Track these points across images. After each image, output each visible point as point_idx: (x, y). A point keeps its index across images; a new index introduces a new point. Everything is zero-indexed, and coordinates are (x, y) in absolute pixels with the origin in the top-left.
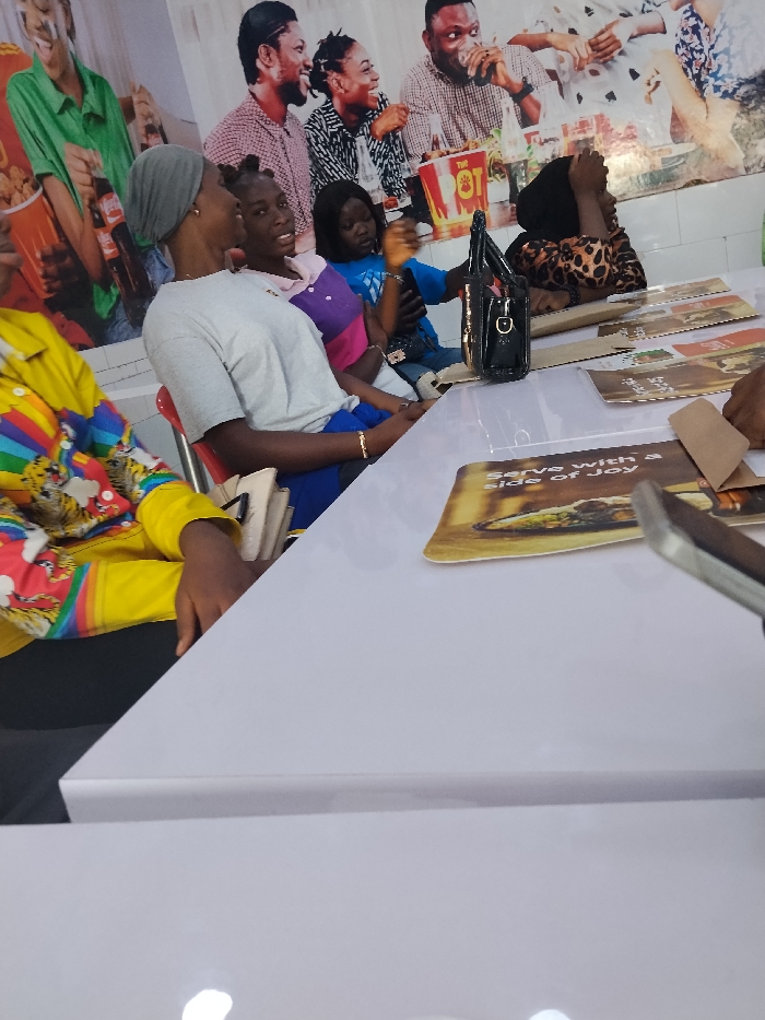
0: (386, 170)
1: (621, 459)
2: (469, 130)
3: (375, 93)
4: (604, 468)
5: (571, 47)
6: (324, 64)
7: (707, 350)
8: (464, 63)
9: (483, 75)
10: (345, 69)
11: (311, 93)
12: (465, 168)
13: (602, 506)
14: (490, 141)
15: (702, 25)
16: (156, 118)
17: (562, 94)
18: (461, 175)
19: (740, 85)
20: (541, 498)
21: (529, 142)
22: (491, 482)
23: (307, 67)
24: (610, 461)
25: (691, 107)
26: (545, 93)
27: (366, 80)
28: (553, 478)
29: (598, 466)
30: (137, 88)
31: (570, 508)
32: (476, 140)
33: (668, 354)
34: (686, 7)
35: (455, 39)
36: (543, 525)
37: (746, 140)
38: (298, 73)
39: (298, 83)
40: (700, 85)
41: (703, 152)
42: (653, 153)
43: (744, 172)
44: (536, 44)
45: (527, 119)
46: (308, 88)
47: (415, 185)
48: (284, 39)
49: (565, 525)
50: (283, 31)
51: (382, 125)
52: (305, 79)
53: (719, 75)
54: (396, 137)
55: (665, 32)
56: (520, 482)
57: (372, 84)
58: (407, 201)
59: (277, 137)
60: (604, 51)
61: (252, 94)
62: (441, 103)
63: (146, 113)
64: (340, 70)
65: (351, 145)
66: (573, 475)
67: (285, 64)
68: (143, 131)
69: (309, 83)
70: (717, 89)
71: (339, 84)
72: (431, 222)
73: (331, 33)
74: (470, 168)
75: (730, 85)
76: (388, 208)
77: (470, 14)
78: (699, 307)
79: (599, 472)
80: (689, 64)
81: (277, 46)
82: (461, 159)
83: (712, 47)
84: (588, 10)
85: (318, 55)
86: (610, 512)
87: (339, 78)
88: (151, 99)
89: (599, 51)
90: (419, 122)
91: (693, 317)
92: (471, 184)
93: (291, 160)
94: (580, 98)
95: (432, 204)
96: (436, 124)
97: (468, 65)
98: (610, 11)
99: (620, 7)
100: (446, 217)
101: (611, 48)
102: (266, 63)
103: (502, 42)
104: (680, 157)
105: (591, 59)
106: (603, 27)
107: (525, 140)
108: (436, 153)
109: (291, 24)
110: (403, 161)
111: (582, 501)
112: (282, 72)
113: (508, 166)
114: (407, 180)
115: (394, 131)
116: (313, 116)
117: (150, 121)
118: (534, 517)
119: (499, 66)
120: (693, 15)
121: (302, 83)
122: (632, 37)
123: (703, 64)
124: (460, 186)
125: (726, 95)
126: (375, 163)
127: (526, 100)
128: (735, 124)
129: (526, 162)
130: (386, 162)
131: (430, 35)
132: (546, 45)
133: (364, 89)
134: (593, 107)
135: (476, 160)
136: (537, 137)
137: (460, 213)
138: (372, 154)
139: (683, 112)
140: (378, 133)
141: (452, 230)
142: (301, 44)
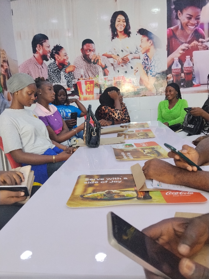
0: (68, 81)
1: (118, 178)
2: (90, 75)
3: (67, 61)
4: (114, 181)
5: (117, 59)
6: (55, 52)
7: (141, 146)
8: (91, 58)
9: (95, 62)
10: (60, 54)
11: (50, 58)
12: (89, 84)
13: (112, 193)
14: (96, 78)
15: (149, 59)
16: (6, 58)
17: (114, 70)
18: (87, 85)
19: (157, 74)
20: (98, 188)
21: (105, 80)
22: (86, 181)
23: (50, 52)
24: (115, 178)
25: (145, 78)
26: (110, 69)
27: (65, 58)
28: (101, 182)
29: (112, 180)
30: (2, 50)
31: (104, 193)
32: (92, 77)
33: (133, 146)
34: (145, 54)
35: (89, 52)
36: (97, 197)
37: (157, 87)
38: (47, 53)
39: (47, 55)
40: (147, 72)
41: (146, 89)
42: (135, 87)
43: (156, 95)
44: (109, 57)
45: (105, 74)
46: (50, 57)
47: (75, 86)
48: (44, 44)
49: (102, 198)
50: (44, 42)
51: (68, 70)
52: (49, 55)
53: (152, 71)
54: (71, 73)
55: (140, 59)
56: (93, 183)
57: (67, 59)
58: (73, 89)
59: (40, 68)
60: (125, 61)
61: (34, 56)
62: (84, 67)
63: (3, 57)
64: (58, 54)
65: (60, 73)
66: (106, 182)
67: (44, 50)
68: (2, 61)
69: (50, 56)
70: (151, 74)
71: (58, 58)
72: (79, 96)
73: (57, 45)
74: (90, 84)
75: (154, 73)
76: (68, 90)
77: (93, 47)
78: (142, 131)
79: (112, 181)
80: (145, 67)
81: (42, 45)
82: (88, 81)
83: (151, 64)
84: (122, 51)
85: (53, 49)
86: (113, 195)
87: (58, 56)
88: (6, 53)
89: (124, 61)
90: (78, 71)
91: (140, 134)
92: (90, 88)
93: (43, 75)
94: (118, 71)
95: (79, 91)
96: (82, 72)
97: (92, 58)
98: (127, 52)
99: (130, 51)
100: (83, 95)
101: (126, 61)
102: (39, 49)
103: (101, 54)
104: (141, 89)
105: (122, 62)
106: (125, 55)
107: (104, 79)
108: (81, 79)
109: (47, 40)
110: (73, 79)
111: (107, 191)
112: (43, 52)
113: (100, 85)
114: (73, 84)
115: (71, 72)
116: (50, 64)
117: (4, 59)
118: (96, 194)
119: (99, 60)
120: (147, 56)
121: (48, 56)
122: (132, 59)
123: (148, 68)
124: (87, 88)
125: (153, 76)
126: (65, 79)
127: (105, 69)
128: (155, 83)
129: (104, 84)
130: (68, 79)
131: (82, 49)
132: (112, 57)
133: (64, 60)
134: (121, 74)
135: (92, 82)
136: (107, 79)
137: (86, 94)
138: (65, 76)
139: (143, 78)
140: (67, 71)
141: (84, 99)
142: (49, 46)
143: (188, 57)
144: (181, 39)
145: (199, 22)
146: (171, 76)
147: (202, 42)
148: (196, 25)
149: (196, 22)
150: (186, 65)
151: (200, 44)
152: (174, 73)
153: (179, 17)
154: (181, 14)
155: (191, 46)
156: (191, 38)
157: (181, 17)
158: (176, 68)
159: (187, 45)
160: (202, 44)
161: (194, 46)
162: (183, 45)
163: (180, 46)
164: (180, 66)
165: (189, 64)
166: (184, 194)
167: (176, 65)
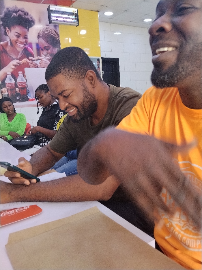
143: (20, 73)
144: (12, 55)
145: (28, 41)
146: (6, 90)
147: (32, 60)
148: (25, 43)
149: (25, 41)
150: (19, 80)
151: (30, 61)
152: (8, 87)
153: (8, 34)
154: (9, 31)
155: (23, 62)
156: (21, 55)
157: (10, 33)
158: (9, 82)
159: (18, 61)
160: (33, 62)
161: (25, 63)
162: (14, 61)
163: (11, 61)
164: (13, 81)
165: (22, 79)
166: (20, 211)
167: (9, 79)
